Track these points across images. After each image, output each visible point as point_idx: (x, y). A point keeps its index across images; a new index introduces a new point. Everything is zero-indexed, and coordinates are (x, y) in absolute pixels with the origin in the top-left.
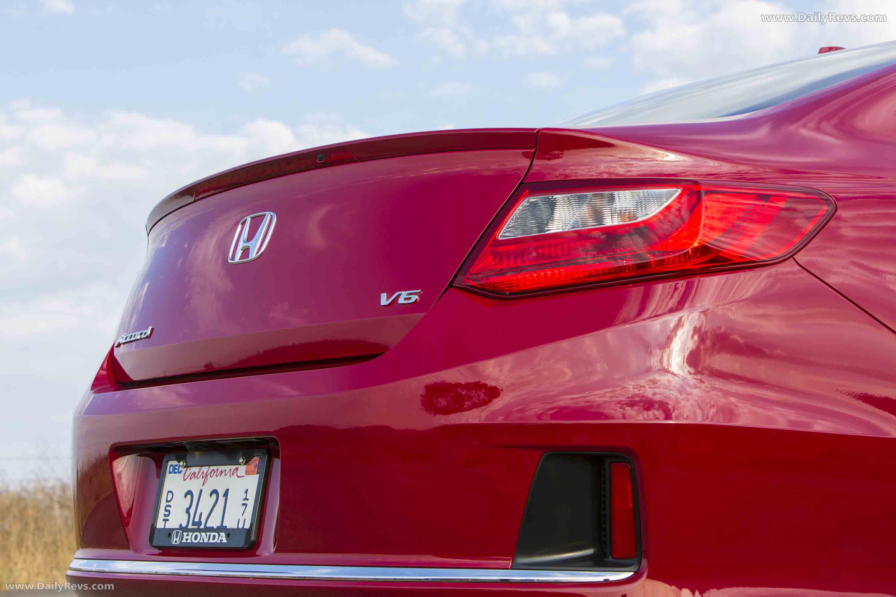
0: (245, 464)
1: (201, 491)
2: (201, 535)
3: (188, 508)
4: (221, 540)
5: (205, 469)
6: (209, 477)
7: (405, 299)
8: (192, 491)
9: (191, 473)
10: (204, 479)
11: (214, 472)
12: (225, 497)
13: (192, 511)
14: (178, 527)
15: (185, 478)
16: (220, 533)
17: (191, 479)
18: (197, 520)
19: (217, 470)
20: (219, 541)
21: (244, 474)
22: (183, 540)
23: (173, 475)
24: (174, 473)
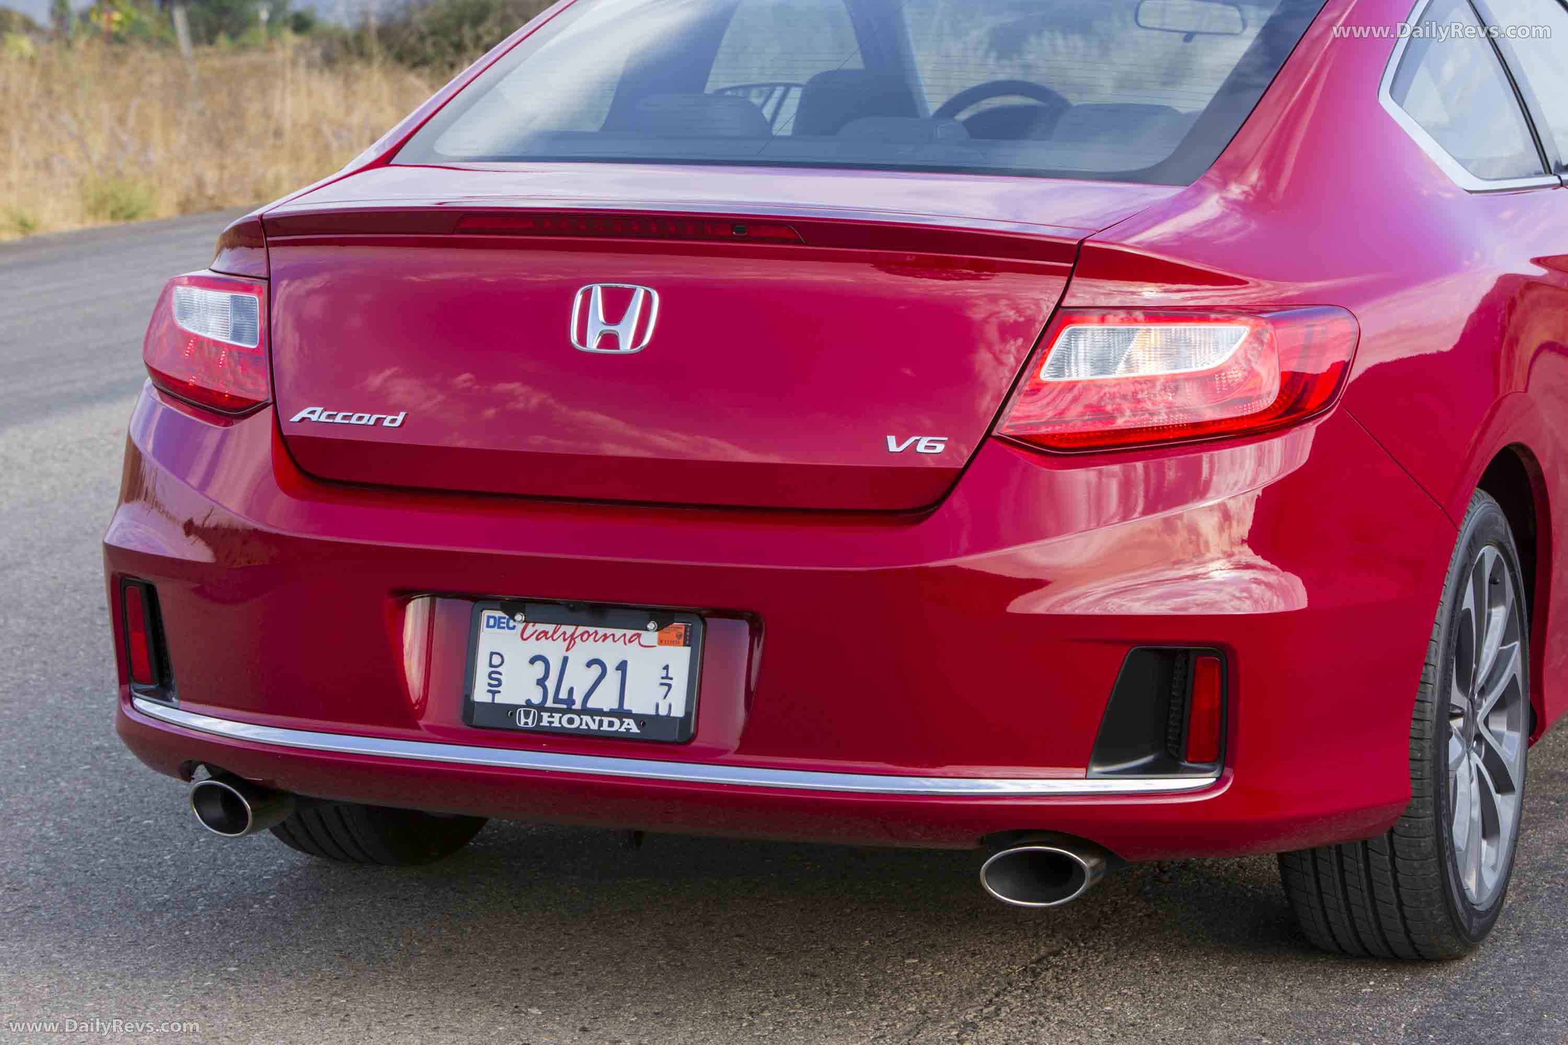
0: (657, 630)
1: (566, 660)
2: (581, 719)
3: (543, 678)
4: (628, 730)
5: (569, 629)
6: (578, 640)
7: (927, 447)
8: (546, 656)
9: (536, 631)
10: (567, 642)
11: (589, 636)
12: (620, 672)
13: (551, 684)
14: (524, 704)
15: (525, 636)
16: (624, 720)
17: (537, 639)
18: (563, 695)
19: (596, 632)
20: (623, 730)
21: (655, 643)
22: (542, 722)
23: (496, 630)
24: (498, 628)
